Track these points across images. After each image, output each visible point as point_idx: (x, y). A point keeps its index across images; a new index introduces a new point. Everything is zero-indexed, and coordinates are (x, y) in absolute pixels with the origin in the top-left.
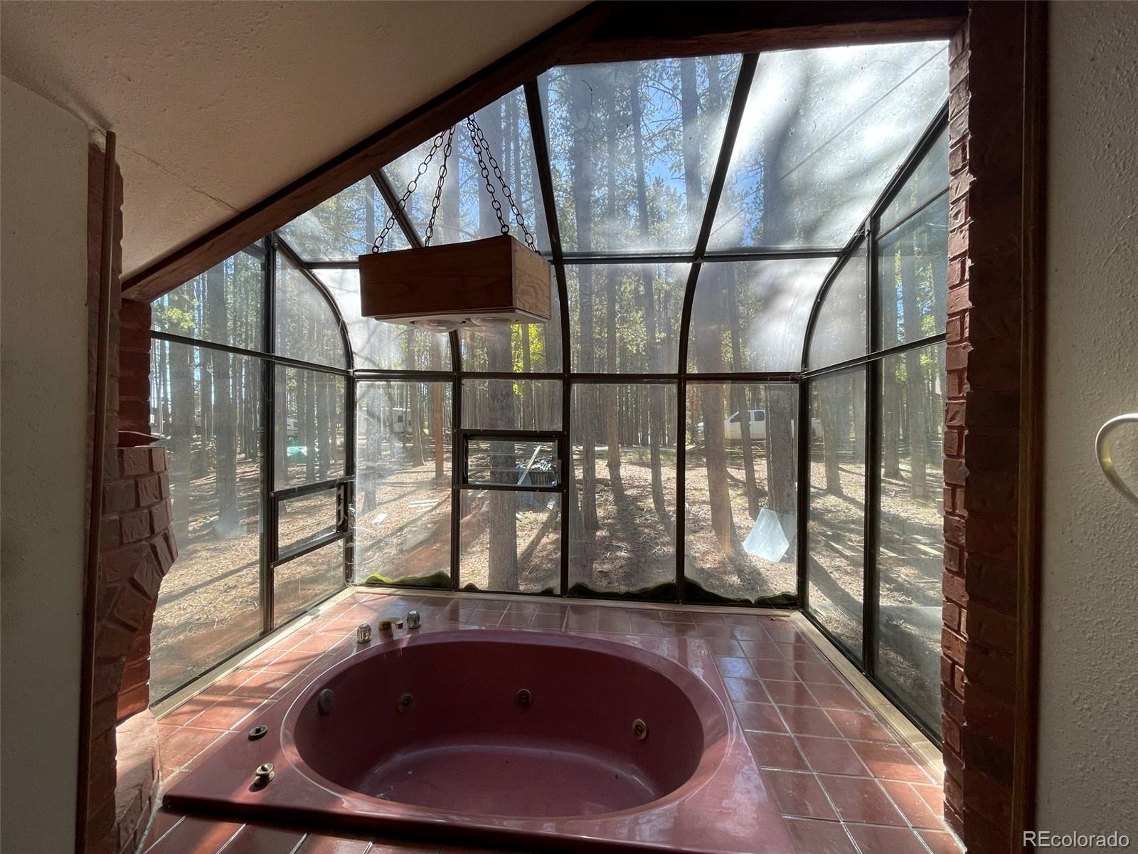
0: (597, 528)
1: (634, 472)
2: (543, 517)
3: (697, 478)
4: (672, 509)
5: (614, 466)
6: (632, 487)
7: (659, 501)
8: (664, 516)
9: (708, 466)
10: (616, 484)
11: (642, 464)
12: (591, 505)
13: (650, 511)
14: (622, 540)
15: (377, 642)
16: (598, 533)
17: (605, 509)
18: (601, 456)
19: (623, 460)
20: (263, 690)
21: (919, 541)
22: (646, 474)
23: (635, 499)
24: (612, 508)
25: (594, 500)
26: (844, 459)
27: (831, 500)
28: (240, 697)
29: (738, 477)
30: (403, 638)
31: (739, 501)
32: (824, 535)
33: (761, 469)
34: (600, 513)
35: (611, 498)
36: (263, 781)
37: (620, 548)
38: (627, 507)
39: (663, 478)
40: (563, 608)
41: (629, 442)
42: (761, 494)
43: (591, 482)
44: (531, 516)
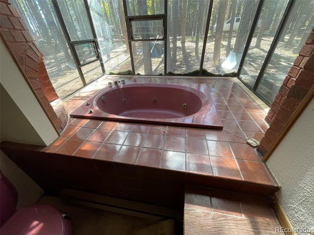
0: (177, 62)
1: (190, 44)
2: (160, 60)
3: (210, 45)
4: (200, 56)
5: (183, 43)
6: (189, 49)
7: (197, 53)
8: (198, 58)
9: (215, 41)
10: (183, 48)
11: (192, 42)
12: (175, 55)
13: (193, 56)
14: (184, 65)
15: (114, 86)
16: (177, 63)
17: (179, 56)
18: (179, 40)
19: (186, 41)
20: (87, 97)
21: (281, 61)
22: (194, 45)
23: (189, 53)
24: (181, 56)
25: (176, 54)
26: (265, 36)
27: (256, 50)
28: (82, 98)
29: (225, 44)
30: (121, 85)
31: (223, 52)
32: (249, 60)
33: (234, 41)
34: (178, 57)
35: (182, 53)
36: (91, 112)
37: (183, 67)
38: (186, 55)
39: (199, 46)
40: (165, 78)
41: (189, 34)
42: (232, 49)
43: (175, 48)
44: (156, 59)
